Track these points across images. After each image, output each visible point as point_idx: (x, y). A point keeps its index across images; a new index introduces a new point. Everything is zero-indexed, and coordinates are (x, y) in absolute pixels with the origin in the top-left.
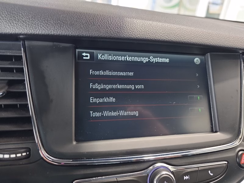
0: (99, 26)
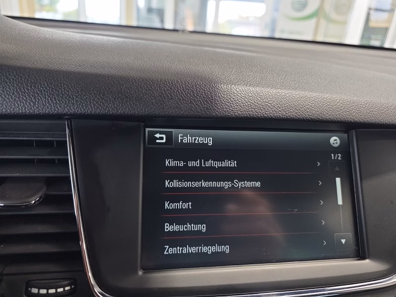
0: (180, 100)
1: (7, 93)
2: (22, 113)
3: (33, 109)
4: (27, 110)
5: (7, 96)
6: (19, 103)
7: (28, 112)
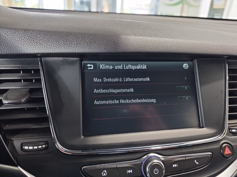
1: (7, 43)
2: (15, 53)
3: (21, 51)
4: (17, 51)
5: (7, 44)
6: (13, 48)
7: (18, 52)
